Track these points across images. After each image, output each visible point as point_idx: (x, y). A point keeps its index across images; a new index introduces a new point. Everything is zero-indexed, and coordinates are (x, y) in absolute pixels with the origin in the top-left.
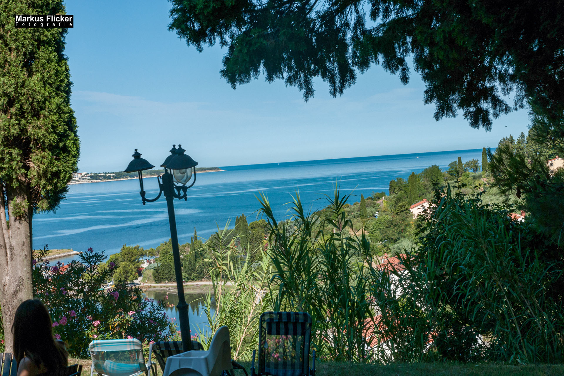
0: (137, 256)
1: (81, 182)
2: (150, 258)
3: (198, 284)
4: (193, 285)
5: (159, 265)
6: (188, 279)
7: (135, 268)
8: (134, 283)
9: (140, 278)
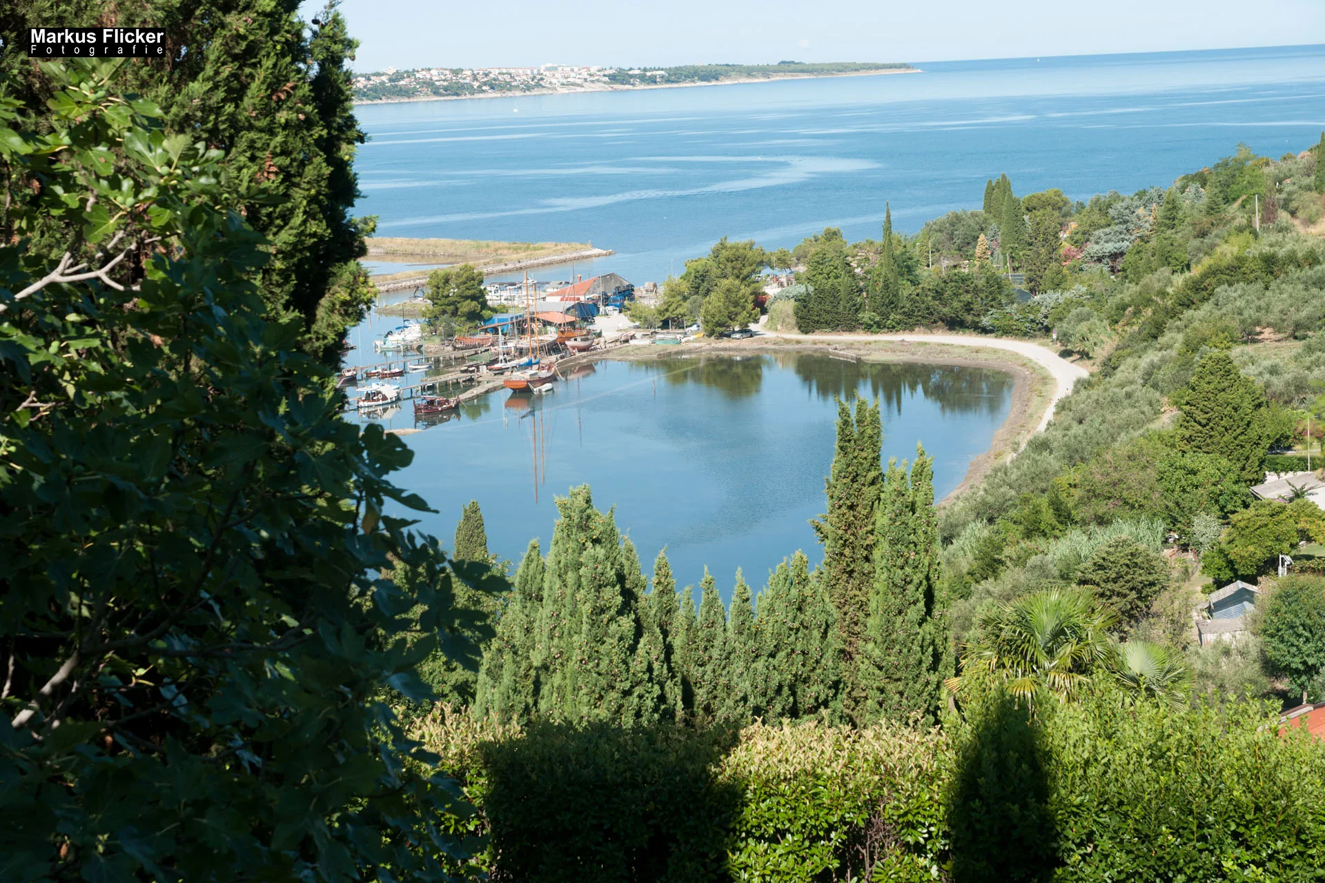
0: (754, 267)
1: (589, 87)
2: (776, 271)
3: (903, 341)
4: (892, 342)
5: (811, 289)
6: (879, 327)
7: (751, 294)
8: (749, 331)
9: (764, 319)
